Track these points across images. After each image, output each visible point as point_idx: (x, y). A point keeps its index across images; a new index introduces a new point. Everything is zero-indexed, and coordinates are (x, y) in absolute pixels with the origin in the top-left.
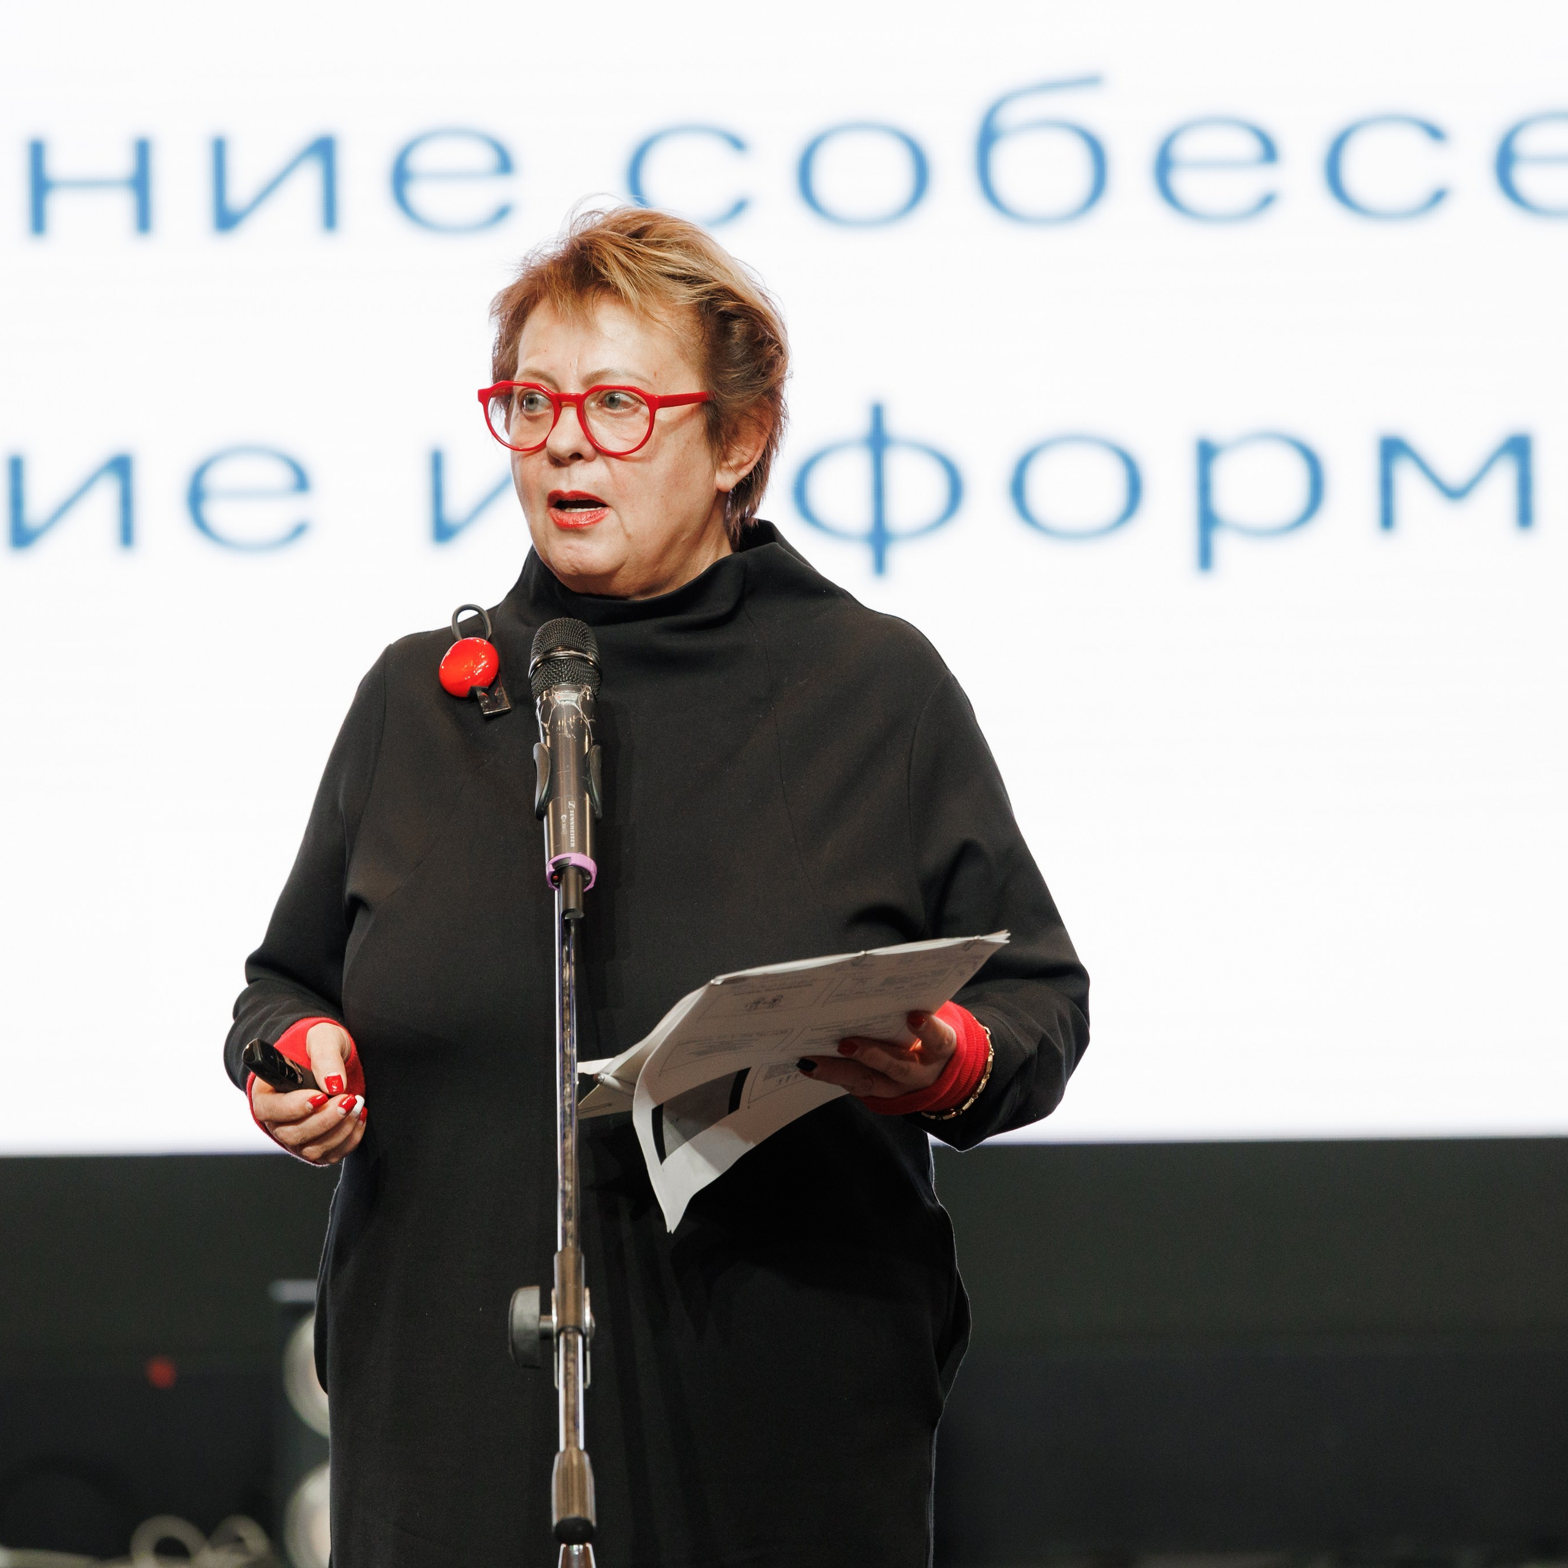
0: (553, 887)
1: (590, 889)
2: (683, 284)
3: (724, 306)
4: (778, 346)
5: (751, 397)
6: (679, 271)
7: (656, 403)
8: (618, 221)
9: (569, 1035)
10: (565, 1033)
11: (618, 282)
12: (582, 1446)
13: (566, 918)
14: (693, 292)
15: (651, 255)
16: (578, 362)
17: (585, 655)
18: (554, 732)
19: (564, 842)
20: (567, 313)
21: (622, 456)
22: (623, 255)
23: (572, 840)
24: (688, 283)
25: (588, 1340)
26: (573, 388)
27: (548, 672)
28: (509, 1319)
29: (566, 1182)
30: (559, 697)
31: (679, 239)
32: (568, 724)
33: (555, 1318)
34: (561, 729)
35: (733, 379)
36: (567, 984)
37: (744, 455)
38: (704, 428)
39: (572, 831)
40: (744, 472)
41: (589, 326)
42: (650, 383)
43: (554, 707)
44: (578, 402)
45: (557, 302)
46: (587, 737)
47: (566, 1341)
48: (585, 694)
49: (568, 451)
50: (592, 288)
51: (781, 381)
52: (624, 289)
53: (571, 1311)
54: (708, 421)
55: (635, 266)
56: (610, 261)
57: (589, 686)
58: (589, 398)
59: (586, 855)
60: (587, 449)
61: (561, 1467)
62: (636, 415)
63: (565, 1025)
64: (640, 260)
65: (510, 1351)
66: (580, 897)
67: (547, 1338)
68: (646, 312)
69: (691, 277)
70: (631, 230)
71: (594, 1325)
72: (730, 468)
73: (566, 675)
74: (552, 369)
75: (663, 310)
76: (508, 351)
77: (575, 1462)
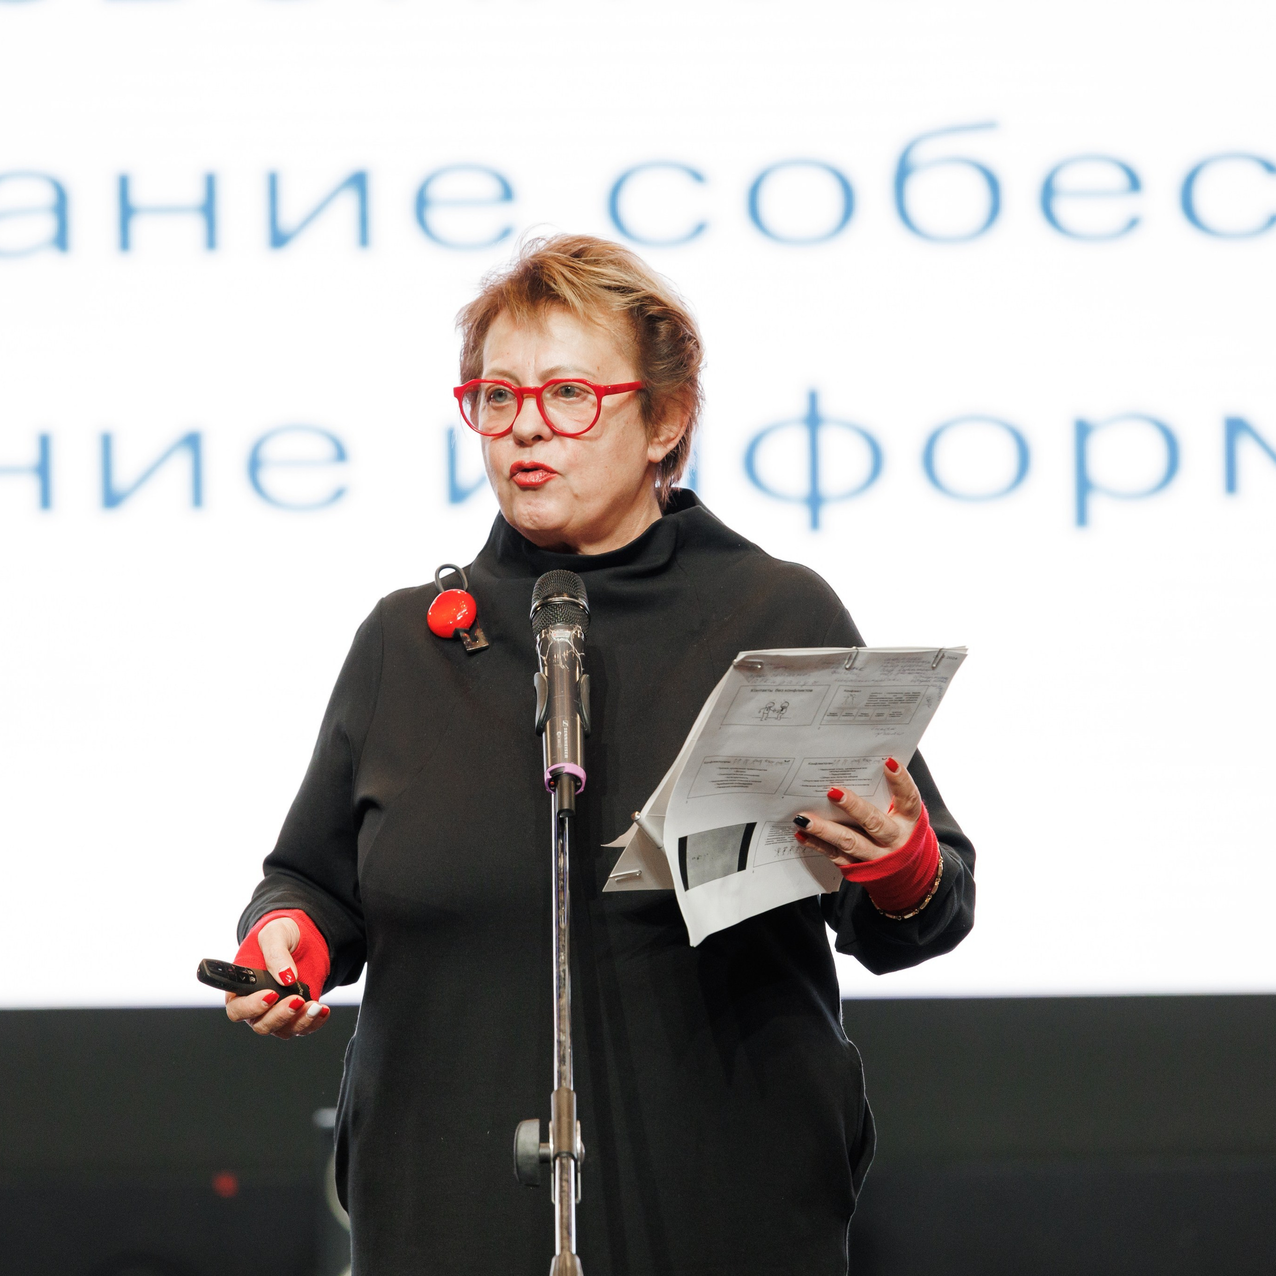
0: (550, 791)
1: (581, 793)
2: (617, 294)
3: (651, 310)
4: (695, 342)
5: (676, 384)
6: (614, 283)
7: (601, 392)
8: (561, 245)
9: (563, 913)
10: (560, 911)
11: (566, 295)
12: (574, 1251)
13: (561, 817)
14: (626, 300)
15: (590, 271)
16: (535, 361)
17: (576, 601)
18: (551, 664)
19: (559, 756)
20: (524, 321)
21: (578, 436)
22: (569, 273)
23: (565, 753)
24: (622, 292)
25: (579, 1163)
26: (532, 383)
27: (546, 615)
28: (515, 1147)
29: (561, 1034)
30: (555, 635)
31: (612, 257)
32: (562, 657)
33: (551, 1146)
34: (557, 661)
35: (661, 370)
36: (562, 870)
37: (671, 431)
38: (640, 411)
39: (566, 745)
40: (671, 446)
41: (541, 330)
42: (594, 376)
43: (551, 643)
44: (537, 393)
45: (515, 312)
46: (578, 667)
47: (561, 1164)
48: (576, 632)
49: (531, 434)
50: (543, 300)
51: (698, 370)
52: (571, 300)
53: (565, 1139)
54: (642, 404)
55: (577, 280)
56: (558, 277)
57: (580, 625)
58: (546, 390)
59: (577, 764)
60: (546, 431)
61: (557, 1268)
62: (584, 402)
63: (560, 904)
64: (582, 275)
65: (515, 1172)
66: (573, 799)
67: (545, 1161)
68: (589, 318)
69: (624, 288)
70: (571, 251)
71: (584, 1151)
72: (660, 443)
73: (561, 617)
74: (514, 368)
75: (602, 316)
76: (475, 355)
77: (569, 1264)
